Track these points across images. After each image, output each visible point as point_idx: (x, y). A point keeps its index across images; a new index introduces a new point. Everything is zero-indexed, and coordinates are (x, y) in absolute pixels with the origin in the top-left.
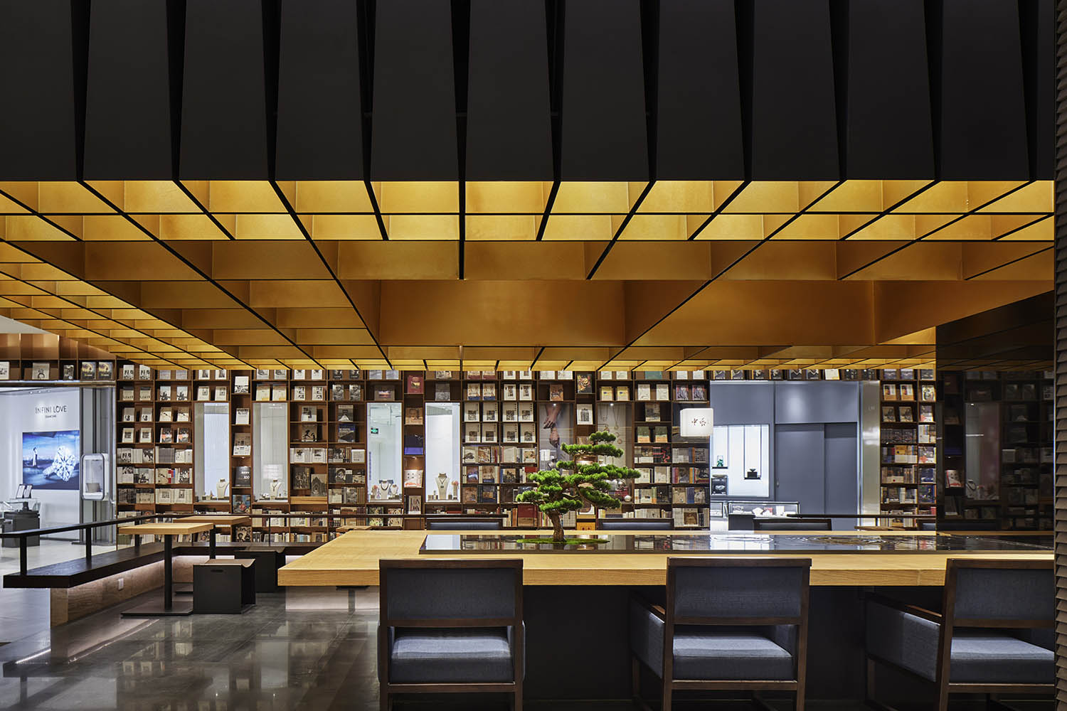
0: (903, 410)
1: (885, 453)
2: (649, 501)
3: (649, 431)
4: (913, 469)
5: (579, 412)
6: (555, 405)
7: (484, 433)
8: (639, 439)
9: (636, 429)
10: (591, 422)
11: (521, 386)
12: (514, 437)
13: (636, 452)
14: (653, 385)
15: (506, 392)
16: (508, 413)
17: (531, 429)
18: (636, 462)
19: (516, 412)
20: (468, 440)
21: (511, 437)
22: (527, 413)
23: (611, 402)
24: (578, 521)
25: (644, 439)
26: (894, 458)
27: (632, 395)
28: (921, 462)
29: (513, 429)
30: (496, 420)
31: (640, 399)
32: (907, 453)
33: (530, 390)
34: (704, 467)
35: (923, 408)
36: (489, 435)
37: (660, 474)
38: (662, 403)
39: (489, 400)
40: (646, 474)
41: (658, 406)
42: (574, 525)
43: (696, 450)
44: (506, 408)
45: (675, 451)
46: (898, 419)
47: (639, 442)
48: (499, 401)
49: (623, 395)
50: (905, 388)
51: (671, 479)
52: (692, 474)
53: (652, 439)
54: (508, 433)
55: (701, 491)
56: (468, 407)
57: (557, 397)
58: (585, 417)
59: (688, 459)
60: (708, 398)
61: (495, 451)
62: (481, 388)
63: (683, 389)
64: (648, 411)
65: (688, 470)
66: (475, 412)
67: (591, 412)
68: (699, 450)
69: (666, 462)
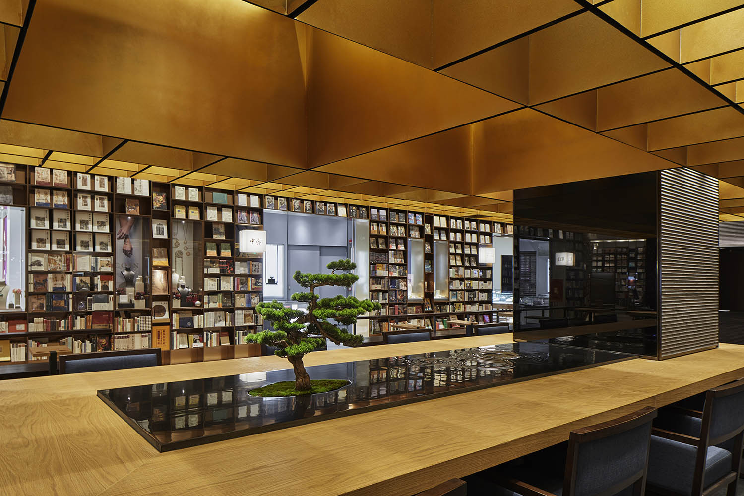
0: (381, 240)
1: (372, 269)
2: (216, 305)
3: (216, 246)
4: (386, 280)
5: (154, 226)
6: (130, 218)
7: (54, 240)
8: (208, 253)
9: (205, 244)
10: (165, 236)
11: (96, 197)
12: (88, 246)
13: (205, 264)
14: (220, 208)
15: (80, 202)
16: (82, 222)
17: (107, 239)
18: (205, 272)
19: (90, 222)
20: (34, 246)
21: (85, 246)
22: (102, 224)
23: (183, 220)
24: (154, 325)
25: (212, 253)
26: (376, 273)
27: (202, 215)
28: (390, 276)
29: (87, 238)
30: (69, 228)
31: (209, 219)
32: (383, 269)
33: (106, 202)
34: (258, 277)
35: (391, 240)
36: (60, 243)
37: (225, 283)
38: (227, 225)
39: (60, 208)
40: (213, 283)
41: (223, 226)
42: (150, 329)
43: (253, 263)
44: (79, 217)
45: (237, 263)
46: (378, 246)
47: (208, 256)
48: (72, 210)
49: (195, 215)
50: (382, 226)
51: (234, 287)
52: (250, 283)
53: (219, 253)
54: (82, 242)
55: (256, 297)
56: (35, 213)
57: (133, 210)
58: (160, 231)
59: (247, 271)
60: (262, 223)
61: (68, 260)
62: (52, 195)
63: (244, 214)
64: (215, 229)
65: (247, 280)
66: (43, 219)
67: (165, 227)
68: (255, 263)
69: (229, 273)
